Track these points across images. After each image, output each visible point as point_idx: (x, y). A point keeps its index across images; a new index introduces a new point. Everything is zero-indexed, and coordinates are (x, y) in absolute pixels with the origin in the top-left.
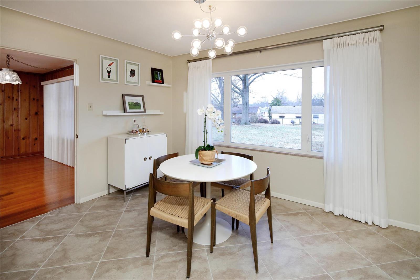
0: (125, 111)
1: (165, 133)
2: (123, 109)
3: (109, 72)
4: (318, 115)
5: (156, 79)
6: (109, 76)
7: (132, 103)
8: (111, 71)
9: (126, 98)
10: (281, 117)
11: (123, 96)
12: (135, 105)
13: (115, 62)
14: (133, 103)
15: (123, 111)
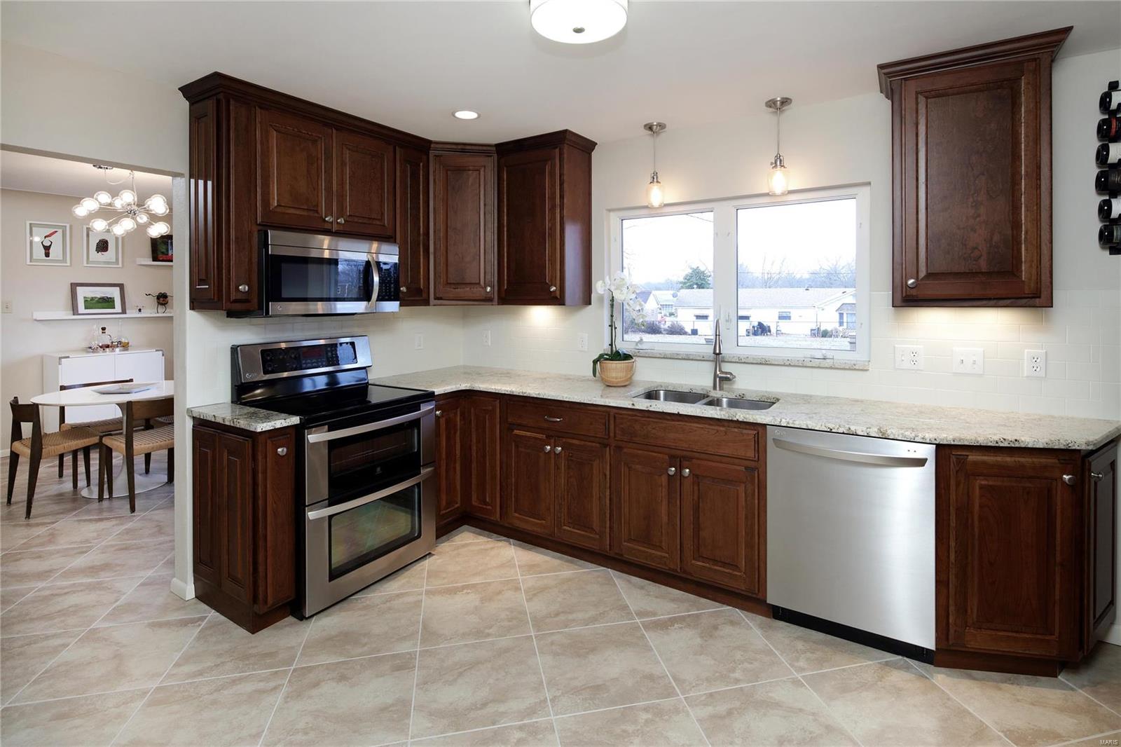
0: (75, 310)
1: (158, 349)
2: (72, 309)
3: (47, 249)
4: (790, 312)
5: (163, 253)
6: (47, 255)
7: (92, 299)
8: (50, 245)
9: (79, 289)
10: (698, 317)
11: (74, 286)
12: (101, 300)
13: (60, 231)
14: (96, 298)
15: (72, 312)
